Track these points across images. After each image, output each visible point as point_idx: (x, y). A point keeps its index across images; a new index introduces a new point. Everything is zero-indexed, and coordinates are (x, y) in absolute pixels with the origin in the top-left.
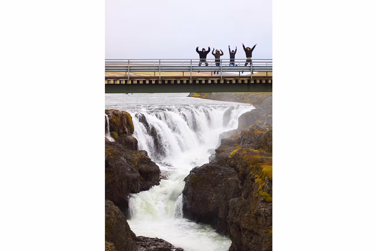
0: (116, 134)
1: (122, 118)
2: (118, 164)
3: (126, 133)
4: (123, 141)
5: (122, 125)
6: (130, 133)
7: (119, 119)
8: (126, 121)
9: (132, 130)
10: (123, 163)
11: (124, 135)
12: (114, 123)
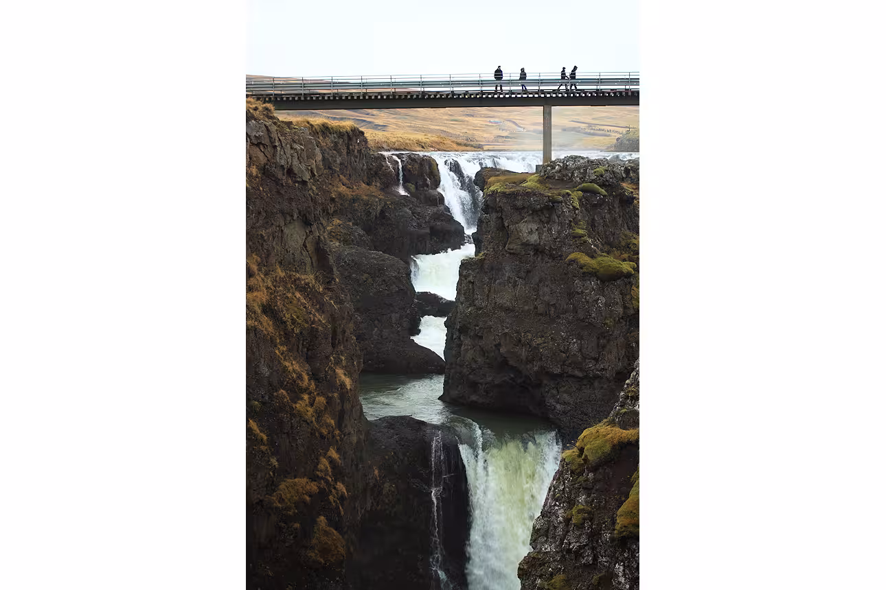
0: (412, 187)
1: (421, 165)
2: (399, 215)
3: (427, 186)
4: (422, 197)
5: (421, 175)
6: (434, 187)
7: (417, 166)
8: (427, 167)
9: (437, 182)
10: (406, 215)
11: (425, 188)
12: (410, 171)
